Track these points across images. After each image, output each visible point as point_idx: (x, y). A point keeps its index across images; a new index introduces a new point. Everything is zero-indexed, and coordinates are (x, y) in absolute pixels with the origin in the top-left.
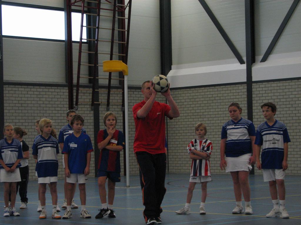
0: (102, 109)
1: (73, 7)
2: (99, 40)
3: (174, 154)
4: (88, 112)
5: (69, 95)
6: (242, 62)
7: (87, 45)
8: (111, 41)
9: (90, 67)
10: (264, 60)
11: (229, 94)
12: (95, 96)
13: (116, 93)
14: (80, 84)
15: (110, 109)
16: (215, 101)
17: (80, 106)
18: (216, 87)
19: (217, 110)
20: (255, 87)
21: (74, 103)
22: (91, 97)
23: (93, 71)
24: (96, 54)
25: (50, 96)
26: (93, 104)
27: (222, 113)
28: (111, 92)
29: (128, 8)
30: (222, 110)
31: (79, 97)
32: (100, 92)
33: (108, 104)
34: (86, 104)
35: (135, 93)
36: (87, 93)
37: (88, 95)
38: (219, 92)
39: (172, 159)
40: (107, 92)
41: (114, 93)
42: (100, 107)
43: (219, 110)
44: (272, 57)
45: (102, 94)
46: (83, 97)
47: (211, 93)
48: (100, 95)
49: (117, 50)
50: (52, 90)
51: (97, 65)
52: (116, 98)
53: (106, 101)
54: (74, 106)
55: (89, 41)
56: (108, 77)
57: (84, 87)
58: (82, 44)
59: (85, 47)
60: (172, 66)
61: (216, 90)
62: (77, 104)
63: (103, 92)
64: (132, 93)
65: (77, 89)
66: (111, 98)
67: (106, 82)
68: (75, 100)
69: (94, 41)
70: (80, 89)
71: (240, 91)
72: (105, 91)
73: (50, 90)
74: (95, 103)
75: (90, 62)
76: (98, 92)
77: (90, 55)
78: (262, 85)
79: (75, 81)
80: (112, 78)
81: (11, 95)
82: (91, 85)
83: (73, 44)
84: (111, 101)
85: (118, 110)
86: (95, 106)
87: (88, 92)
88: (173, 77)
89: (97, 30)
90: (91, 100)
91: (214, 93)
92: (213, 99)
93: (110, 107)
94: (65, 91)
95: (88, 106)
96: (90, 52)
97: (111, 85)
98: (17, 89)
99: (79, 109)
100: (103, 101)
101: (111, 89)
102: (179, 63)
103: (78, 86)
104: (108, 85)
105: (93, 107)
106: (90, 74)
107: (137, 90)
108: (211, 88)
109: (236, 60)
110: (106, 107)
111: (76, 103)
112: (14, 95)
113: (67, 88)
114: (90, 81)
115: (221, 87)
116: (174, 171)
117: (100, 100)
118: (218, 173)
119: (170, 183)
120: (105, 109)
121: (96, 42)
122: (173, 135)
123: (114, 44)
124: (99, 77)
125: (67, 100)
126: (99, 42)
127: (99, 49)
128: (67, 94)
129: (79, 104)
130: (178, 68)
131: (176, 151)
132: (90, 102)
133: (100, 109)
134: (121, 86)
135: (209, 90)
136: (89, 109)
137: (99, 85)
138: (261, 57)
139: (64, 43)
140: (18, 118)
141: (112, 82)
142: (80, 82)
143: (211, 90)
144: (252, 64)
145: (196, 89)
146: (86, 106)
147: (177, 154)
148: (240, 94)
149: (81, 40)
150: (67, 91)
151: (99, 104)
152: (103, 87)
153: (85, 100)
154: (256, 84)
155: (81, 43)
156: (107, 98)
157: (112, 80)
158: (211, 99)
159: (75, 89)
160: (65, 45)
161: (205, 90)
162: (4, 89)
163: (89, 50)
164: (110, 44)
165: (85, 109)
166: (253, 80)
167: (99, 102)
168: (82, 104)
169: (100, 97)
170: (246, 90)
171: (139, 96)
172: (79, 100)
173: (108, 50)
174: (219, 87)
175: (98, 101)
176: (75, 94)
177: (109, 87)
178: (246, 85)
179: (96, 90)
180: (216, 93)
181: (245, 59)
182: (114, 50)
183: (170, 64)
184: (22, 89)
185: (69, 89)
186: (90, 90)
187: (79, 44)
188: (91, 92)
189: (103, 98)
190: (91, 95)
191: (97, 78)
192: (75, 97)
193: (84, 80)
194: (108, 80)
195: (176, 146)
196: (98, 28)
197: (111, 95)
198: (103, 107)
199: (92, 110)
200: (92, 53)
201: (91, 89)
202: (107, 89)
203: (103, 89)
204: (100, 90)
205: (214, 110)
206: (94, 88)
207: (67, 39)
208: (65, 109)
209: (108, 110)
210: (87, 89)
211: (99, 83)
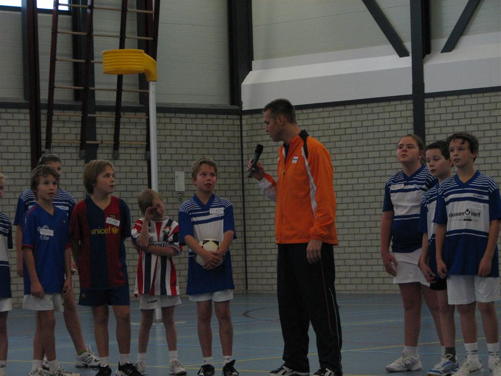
0: (103, 155)
2: (95, 6)
3: (258, 252)
4: (74, 163)
5: (31, 127)
6: (402, 52)
7: (69, 17)
8: (120, 8)
9: (76, 65)
10: (450, 47)
11: (376, 122)
12: (88, 128)
13: (133, 120)
14: (55, 102)
15: (122, 157)
16: (344, 138)
17: (55, 150)
18: (347, 107)
19: (349, 156)
20: (431, 105)
21: (43, 143)
22: (79, 131)
23: (83, 74)
24: (90, 36)
26: (83, 146)
27: (360, 162)
28: (122, 120)
30: (360, 156)
31: (54, 130)
32: (98, 119)
33: (116, 146)
34: (69, 145)
35: (174, 121)
36: (70, 121)
37: (73, 125)
38: (354, 118)
39: (256, 264)
40: (113, 120)
41: (130, 122)
42: (99, 151)
43: (355, 156)
44: (466, 41)
45: (102, 123)
46: (62, 130)
47: (338, 120)
48: (98, 126)
49: (135, 29)
51: (92, 61)
52: (133, 132)
53: (112, 138)
54: (43, 149)
55: (73, 8)
56: (115, 87)
57: (64, 108)
58: (60, 16)
59: (64, 22)
60: (253, 62)
61: (347, 112)
62: (48, 146)
63: (104, 119)
64: (168, 120)
65: (48, 112)
66: (122, 131)
67: (112, 98)
68: (44, 136)
69: (85, 10)
70: (55, 112)
71: (399, 114)
72: (110, 116)
74: (88, 142)
75: (76, 54)
76: (94, 118)
77: (75, 40)
78: (446, 102)
79: (44, 96)
80: (124, 88)
82: (80, 103)
83: (39, 15)
84: (121, 138)
86: (88, 149)
87: (72, 119)
88: (254, 87)
90: (79, 137)
91: (343, 119)
92: (342, 132)
93: (121, 151)
94: (22, 116)
95: (74, 150)
96: (76, 33)
97: (123, 105)
100: (106, 138)
101: (122, 113)
102: (269, 55)
103: (51, 106)
104: (115, 105)
105: (83, 151)
106: (76, 81)
107: (178, 115)
108: (336, 108)
109: (390, 47)
110: (110, 150)
111: (47, 143)
113: (28, 111)
114: (77, 95)
115: (359, 106)
116: (260, 287)
117: (98, 137)
118: (352, 292)
119: (248, 314)
120: (110, 156)
121: (89, 11)
122: (257, 210)
123: (128, 16)
124: (97, 86)
125: (28, 136)
126: (95, 12)
127: (95, 26)
128: (27, 123)
129: (52, 144)
130: (266, 67)
131: (263, 246)
132: (76, 140)
133: (99, 156)
134: (142, 106)
135: (332, 114)
136: (75, 156)
137: (97, 104)
138: (443, 42)
139: (20, 13)
141: (125, 97)
142: (55, 98)
143: (337, 113)
144: (424, 57)
145: (305, 111)
146: (67, 150)
147: (264, 252)
148: (399, 121)
149: (57, 8)
150: (28, 117)
151: (97, 146)
152: (104, 108)
153: (68, 137)
154: (432, 99)
155: (55, 13)
156: (112, 131)
157: (123, 93)
158: (337, 132)
159: (44, 112)
160: (23, 17)
161: (325, 112)
163: (75, 27)
164: (118, 15)
165: (67, 156)
166: (427, 90)
167: (96, 141)
168: (61, 145)
169: (98, 131)
170: (411, 113)
171: (183, 127)
172: (54, 137)
173: (116, 28)
174: (354, 106)
175: (94, 139)
176: (44, 124)
177: (118, 109)
178: (411, 101)
179: (89, 115)
180: (348, 119)
181: (408, 45)
182: (129, 28)
183: (250, 57)
185: (31, 113)
186: (77, 116)
187: (51, 16)
188: (80, 119)
189: (104, 132)
190: (79, 125)
191: (91, 88)
192: (44, 130)
193: (64, 94)
194: (115, 94)
195: (263, 234)
197: (121, 126)
198: (106, 151)
199: (81, 158)
200: (80, 35)
201: (79, 113)
202: (114, 113)
203: (104, 114)
204: (97, 114)
205: (343, 157)
206: (85, 110)
207: (25, 5)
208: (23, 156)
209: (115, 157)
210: (71, 113)
211: (97, 99)
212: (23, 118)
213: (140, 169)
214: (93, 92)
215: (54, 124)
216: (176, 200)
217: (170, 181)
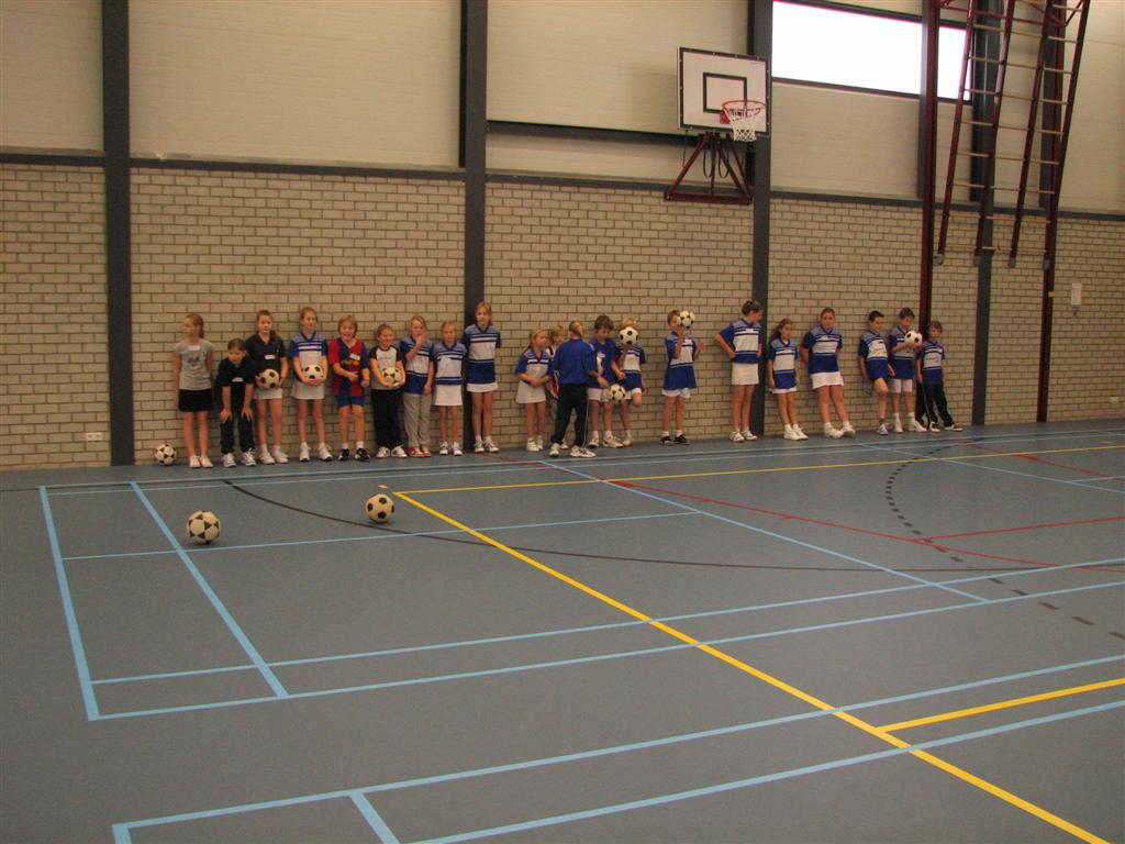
0: (998, 263)
1: (944, 14)
2: (1004, 93)
4: (965, 270)
5: (924, 229)
7: (972, 108)
9: (974, 160)
12: (984, 232)
14: (952, 202)
15: (1018, 265)
17: (948, 255)
21: (936, 247)
22: (975, 234)
23: (982, 172)
24: (995, 127)
25: (881, 229)
26: (978, 252)
28: (1022, 224)
29: (1078, 15)
31: (948, 233)
32: (995, 222)
33: (1013, 254)
34: (963, 250)
35: (1075, 227)
36: (965, 223)
37: (969, 228)
40: (1013, 223)
42: (994, 258)
45: (999, 226)
46: (957, 234)
48: (995, 230)
50: (885, 213)
51: (993, 156)
52: (1032, 238)
53: (1009, 244)
54: (935, 254)
55: (976, 94)
56: (1018, 187)
57: (960, 208)
59: (967, 114)
62: (942, 249)
63: (1002, 222)
65: (944, 213)
66: (1021, 237)
67: (1012, 199)
68: (937, 239)
69: (990, 98)
72: (1011, 220)
73: (881, 214)
74: (983, 248)
76: (991, 221)
79: (940, 194)
80: (1028, 189)
81: (787, 224)
82: (977, 204)
83: (940, 104)
84: (1019, 244)
85: (1035, 265)
86: (983, 254)
87: (969, 221)
89: (1000, 67)
90: (974, 242)
93: (1018, 258)
94: (914, 216)
95: (967, 256)
96: (976, 123)
97: (1025, 207)
98: (801, 209)
99: (946, 262)
100: (1002, 243)
101: (1023, 217)
103: (947, 205)
104: (1015, 207)
105: (979, 258)
106: (973, 178)
110: (1007, 258)
111: (940, 248)
112: (795, 224)
113: (920, 210)
114: (973, 194)
117: (995, 242)
120: (1006, 264)
121: (996, 99)
124: (996, 186)
125: (920, 239)
128: (920, 224)
129: (946, 249)
132: (971, 244)
133: (994, 264)
136: (968, 263)
137: (995, 205)
139: (918, 101)
140: (801, 279)
142: (953, 197)
146: (961, 256)
150: (921, 217)
151: (992, 252)
152: (1002, 210)
153: (961, 241)
155: (960, 103)
156: (1011, 236)
157: (1026, 194)
159: (938, 214)
160: (921, 105)
162: (772, 207)
163: (976, 116)
165: (959, 263)
167: (992, 246)
168: (955, 250)
169: (995, 235)
171: (1084, 234)
172: (948, 241)
175: (990, 244)
176: (937, 226)
177: (1019, 212)
179: (987, 217)
182: (1037, 121)
184: (812, 208)
185: (924, 213)
186: (975, 217)
187: (954, 105)
188: (976, 221)
189: (1001, 237)
190: (976, 228)
191: (990, 187)
192: (937, 232)
193: (960, 194)
194: (1017, 195)
196: (1004, 63)
197: (1021, 231)
198: (1001, 258)
199: (975, 266)
200: (982, 127)
201: (977, 215)
202: (1014, 216)
203: (1003, 216)
204: (995, 217)
206: (983, 212)
207: (925, 93)
208: (913, 261)
209: (1012, 266)
210: (968, 214)
211: (995, 200)
212: (917, 216)
213: (1035, 279)
214: (993, 191)
215: (950, 227)
216: (1071, 315)
217: (1065, 294)
